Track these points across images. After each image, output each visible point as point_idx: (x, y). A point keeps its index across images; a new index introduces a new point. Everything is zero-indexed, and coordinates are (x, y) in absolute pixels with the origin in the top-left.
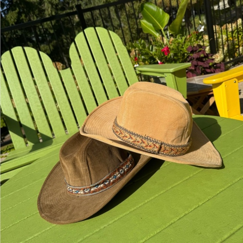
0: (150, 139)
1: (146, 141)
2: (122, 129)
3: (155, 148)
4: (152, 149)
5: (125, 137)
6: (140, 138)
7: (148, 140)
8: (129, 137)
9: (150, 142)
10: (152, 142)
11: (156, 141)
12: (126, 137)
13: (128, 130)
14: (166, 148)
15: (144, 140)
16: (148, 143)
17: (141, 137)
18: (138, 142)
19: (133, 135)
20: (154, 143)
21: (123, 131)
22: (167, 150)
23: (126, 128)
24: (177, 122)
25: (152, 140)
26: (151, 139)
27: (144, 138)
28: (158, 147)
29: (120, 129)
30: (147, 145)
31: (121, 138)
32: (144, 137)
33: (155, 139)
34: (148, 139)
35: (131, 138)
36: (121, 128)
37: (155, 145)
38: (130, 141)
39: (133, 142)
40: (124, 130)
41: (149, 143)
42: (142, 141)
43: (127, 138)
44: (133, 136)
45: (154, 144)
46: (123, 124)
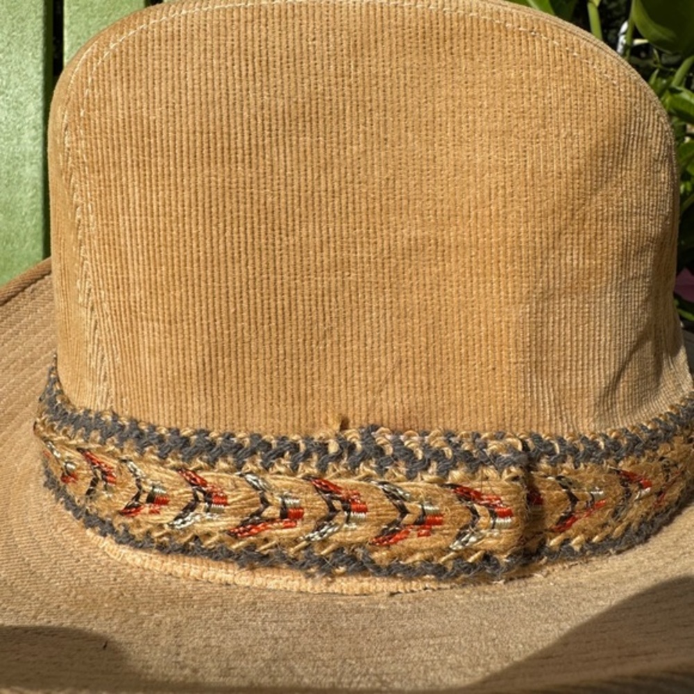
0: (397, 443)
1: (368, 478)
2: (107, 435)
3: (484, 520)
4: (456, 545)
5: (146, 509)
6: (294, 470)
7: (381, 470)
8: (183, 493)
9: (410, 476)
10: (434, 467)
11: (466, 447)
12: (152, 499)
13: (153, 428)
14: (579, 487)
15: (340, 482)
16: (392, 496)
17: (307, 455)
18: (289, 515)
19: (222, 464)
20: (456, 475)
21: (112, 454)
22: (593, 504)
23: (137, 415)
24: (598, 199)
25: (426, 448)
26: (413, 442)
27: (338, 457)
28: (513, 508)
29: (87, 439)
30: (395, 515)
31: (113, 532)
32: (333, 448)
33: (449, 435)
34: (380, 451)
35: (208, 495)
36: (88, 430)
37: (466, 495)
38: (208, 535)
39: (234, 535)
40: (122, 440)
41: (406, 488)
42: (326, 489)
43: (167, 515)
44: (218, 476)
45: (453, 486)
46: (103, 387)
